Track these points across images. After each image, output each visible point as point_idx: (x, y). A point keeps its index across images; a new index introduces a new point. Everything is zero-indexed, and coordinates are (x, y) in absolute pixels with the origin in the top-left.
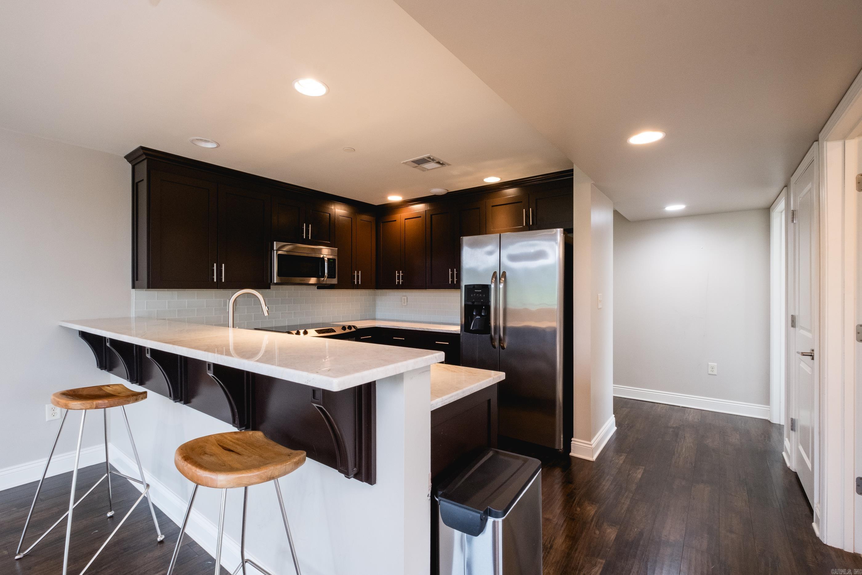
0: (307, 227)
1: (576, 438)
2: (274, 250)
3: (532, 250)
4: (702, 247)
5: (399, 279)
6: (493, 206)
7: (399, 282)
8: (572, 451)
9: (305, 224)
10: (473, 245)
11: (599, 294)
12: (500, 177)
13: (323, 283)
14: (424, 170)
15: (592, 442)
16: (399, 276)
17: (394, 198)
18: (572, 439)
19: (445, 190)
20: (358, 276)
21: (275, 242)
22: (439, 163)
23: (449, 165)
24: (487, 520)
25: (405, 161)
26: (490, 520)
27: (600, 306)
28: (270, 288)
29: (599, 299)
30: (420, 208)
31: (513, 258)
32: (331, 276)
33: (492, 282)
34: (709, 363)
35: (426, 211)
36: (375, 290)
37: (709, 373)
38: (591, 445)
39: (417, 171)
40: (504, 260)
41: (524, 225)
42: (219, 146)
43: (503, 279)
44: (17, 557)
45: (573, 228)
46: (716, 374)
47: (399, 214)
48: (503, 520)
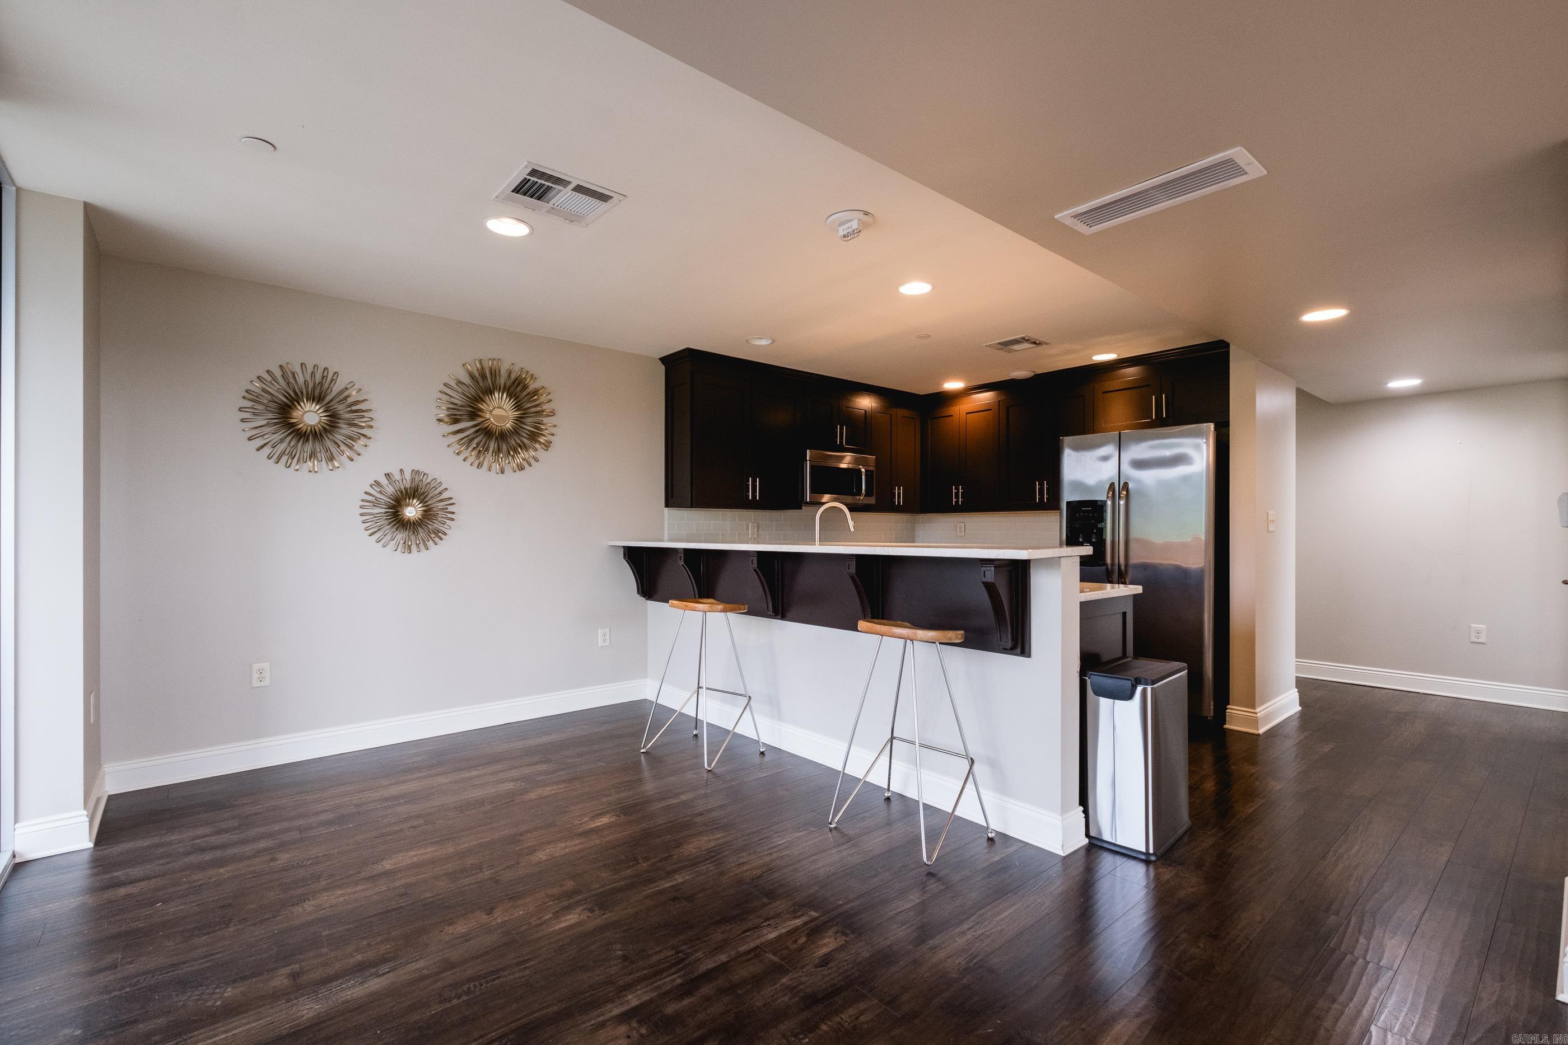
0: (841, 429)
1: (1233, 705)
2: (807, 461)
3: (1168, 453)
4: (1459, 442)
5: (957, 497)
6: (1104, 392)
7: (957, 502)
8: (1227, 722)
9: (839, 426)
10: (1077, 448)
11: (1269, 512)
12: (1116, 354)
13: (859, 502)
14: (1010, 351)
15: (1258, 710)
16: (957, 494)
17: (953, 385)
18: (1228, 707)
19: (1030, 373)
20: (899, 494)
21: (808, 451)
22: (1035, 343)
23: (1046, 344)
24: (1136, 687)
25: (988, 344)
26: (1139, 689)
27: (1271, 529)
28: (801, 509)
29: (1270, 518)
30: (985, 397)
31: (1139, 464)
32: (869, 494)
33: (1107, 497)
34: (1472, 625)
35: (999, 401)
36: (914, 515)
37: (1472, 641)
38: (1256, 713)
39: (1002, 354)
40: (1126, 468)
41: (1154, 418)
42: (774, 341)
43: (1125, 493)
44: (642, 751)
45: (1229, 421)
46: (1485, 642)
47: (957, 406)
48: (1152, 688)
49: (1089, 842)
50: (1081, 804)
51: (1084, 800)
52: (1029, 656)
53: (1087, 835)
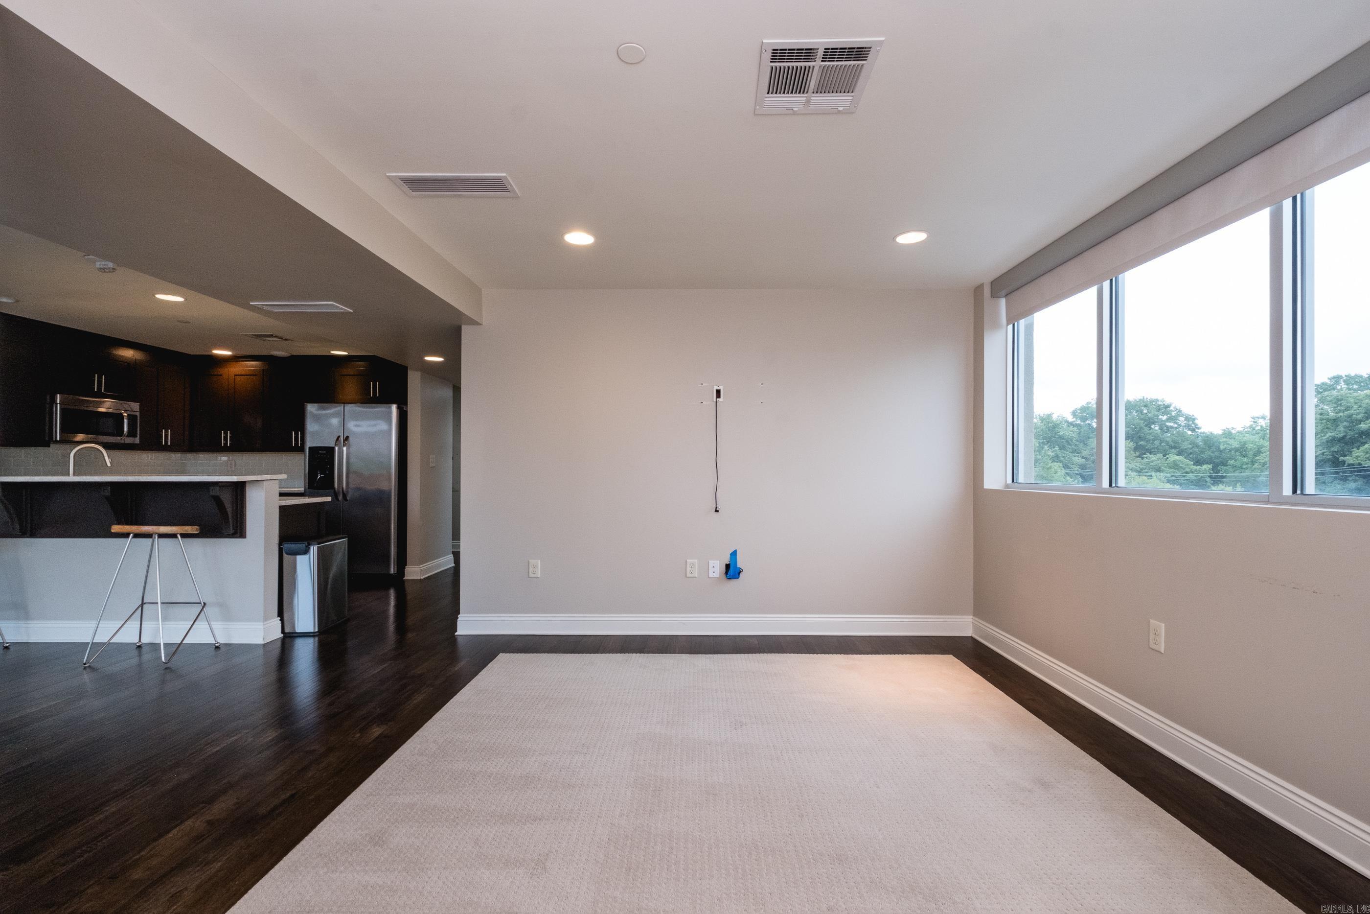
0: (99, 377)
1: (409, 566)
2: (56, 404)
5: (226, 441)
7: (226, 444)
8: (405, 576)
9: (96, 374)
11: (431, 456)
12: (348, 351)
13: (119, 443)
14: (264, 340)
15: (421, 566)
16: (226, 438)
17: (221, 352)
18: (406, 567)
19: (287, 353)
20: (166, 436)
21: (58, 395)
22: (282, 339)
23: (291, 340)
24: (310, 547)
26: (312, 548)
27: (431, 465)
28: (49, 447)
29: (431, 460)
30: (252, 366)
32: (132, 433)
33: (335, 444)
35: (262, 368)
38: (420, 568)
39: (258, 341)
40: (349, 426)
41: (371, 397)
43: (347, 442)
45: (407, 405)
47: (227, 368)
48: (318, 547)
49: (284, 636)
50: (278, 616)
51: (281, 614)
52: (245, 537)
53: (283, 631)
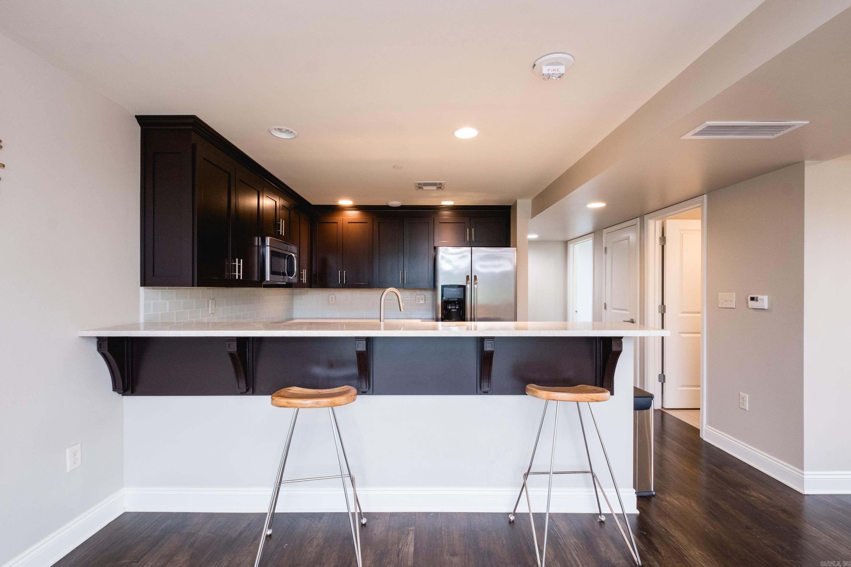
0: (282, 223)
2: (267, 246)
6: (440, 223)
7: (342, 282)
9: (281, 219)
12: (454, 202)
14: (419, 189)
16: (342, 276)
17: (345, 202)
19: (401, 203)
20: (305, 275)
22: (439, 188)
23: (442, 189)
33: (467, 283)
35: (373, 218)
36: (293, 289)
41: (468, 240)
45: (517, 247)
